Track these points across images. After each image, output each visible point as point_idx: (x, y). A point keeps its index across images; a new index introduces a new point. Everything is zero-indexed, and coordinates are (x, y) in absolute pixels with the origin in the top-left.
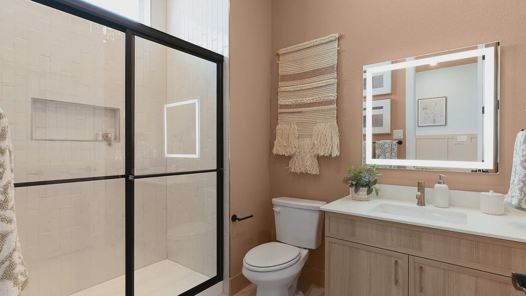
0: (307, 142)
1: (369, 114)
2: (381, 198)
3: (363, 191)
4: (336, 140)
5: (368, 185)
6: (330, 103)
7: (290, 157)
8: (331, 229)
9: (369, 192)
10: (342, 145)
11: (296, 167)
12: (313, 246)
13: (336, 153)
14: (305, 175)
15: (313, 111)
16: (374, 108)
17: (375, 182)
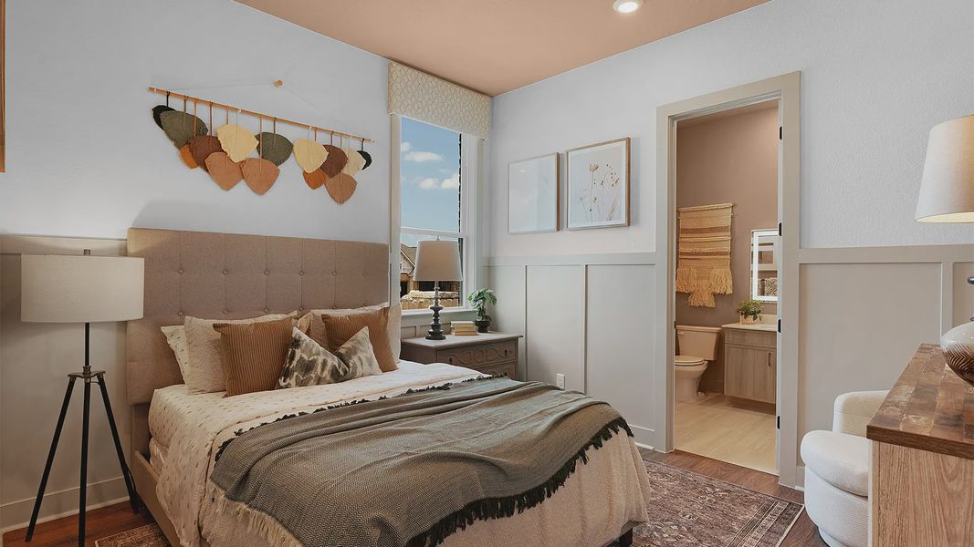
0: (705, 282)
1: (756, 250)
2: (763, 323)
3: (751, 318)
4: (730, 282)
5: (754, 314)
6: (725, 254)
7: (689, 294)
8: (728, 338)
9: (755, 318)
10: (734, 286)
11: (694, 301)
12: (712, 359)
13: (730, 291)
14: (703, 308)
15: (710, 259)
16: (760, 245)
17: (759, 312)
